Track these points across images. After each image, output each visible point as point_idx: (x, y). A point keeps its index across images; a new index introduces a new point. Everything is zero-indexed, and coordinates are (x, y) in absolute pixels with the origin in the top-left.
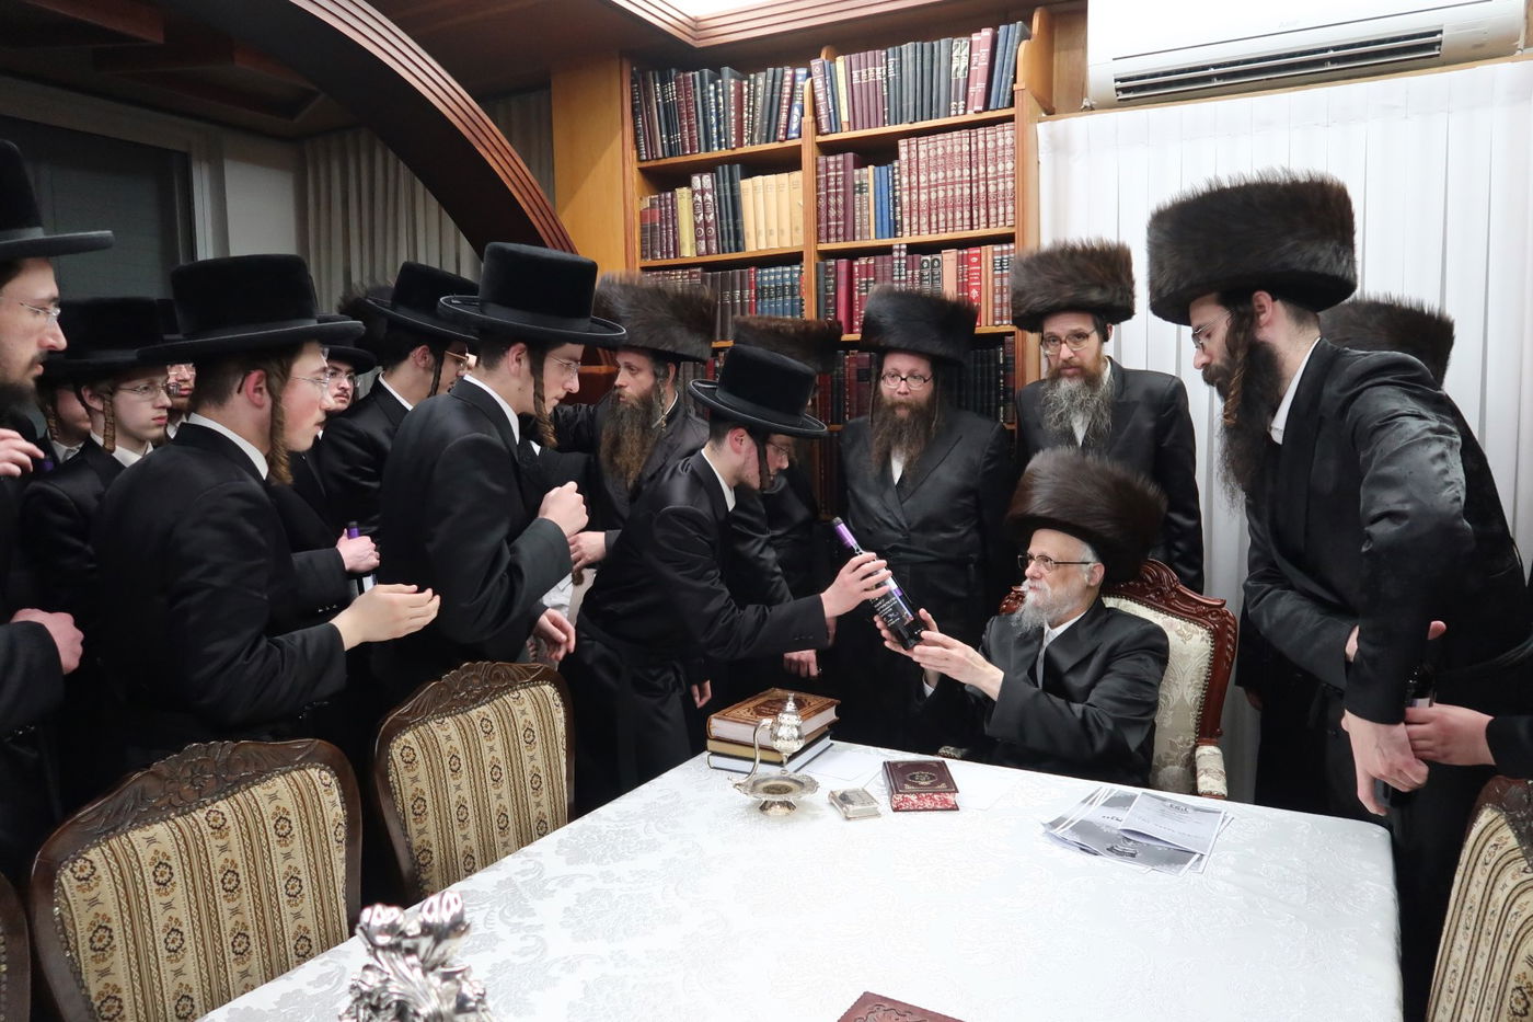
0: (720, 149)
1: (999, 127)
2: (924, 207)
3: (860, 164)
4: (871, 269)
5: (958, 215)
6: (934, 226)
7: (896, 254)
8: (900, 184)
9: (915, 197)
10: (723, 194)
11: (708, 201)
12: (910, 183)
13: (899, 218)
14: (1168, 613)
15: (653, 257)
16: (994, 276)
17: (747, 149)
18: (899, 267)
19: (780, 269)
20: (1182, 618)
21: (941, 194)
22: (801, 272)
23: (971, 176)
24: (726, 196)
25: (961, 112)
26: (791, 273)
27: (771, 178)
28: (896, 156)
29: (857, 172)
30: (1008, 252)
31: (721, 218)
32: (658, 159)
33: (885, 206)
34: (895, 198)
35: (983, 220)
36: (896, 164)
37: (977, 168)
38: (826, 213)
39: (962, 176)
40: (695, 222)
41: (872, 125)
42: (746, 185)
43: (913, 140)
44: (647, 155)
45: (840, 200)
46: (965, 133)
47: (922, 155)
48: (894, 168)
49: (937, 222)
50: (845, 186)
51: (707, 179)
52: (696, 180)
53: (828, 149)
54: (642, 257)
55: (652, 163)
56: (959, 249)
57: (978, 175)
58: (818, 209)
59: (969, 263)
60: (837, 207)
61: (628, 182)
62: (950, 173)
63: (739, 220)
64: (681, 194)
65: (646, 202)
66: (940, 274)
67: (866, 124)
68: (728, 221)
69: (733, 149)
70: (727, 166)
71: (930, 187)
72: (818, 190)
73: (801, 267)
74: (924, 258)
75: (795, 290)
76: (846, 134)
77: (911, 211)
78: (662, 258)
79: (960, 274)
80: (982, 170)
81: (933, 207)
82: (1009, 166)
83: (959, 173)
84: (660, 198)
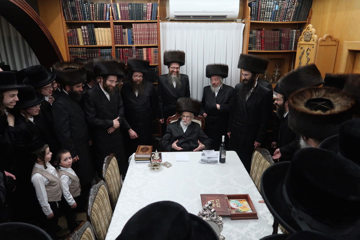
0: (88, 20)
1: (154, 24)
2: (138, 39)
3: (124, 28)
4: (128, 51)
5: (146, 41)
6: (141, 43)
7: (133, 48)
8: (133, 33)
9: (136, 36)
10: (90, 31)
11: (86, 32)
12: (135, 33)
13: (133, 41)
15: (72, 45)
16: (154, 54)
17: (95, 21)
18: (134, 51)
19: (106, 50)
20: (197, 120)
21: (142, 36)
22: (111, 51)
23: (148, 33)
24: (91, 32)
25: (146, 19)
26: (109, 51)
27: (102, 29)
28: (132, 27)
29: (123, 30)
30: (156, 49)
31: (90, 37)
32: (71, 21)
33: (130, 38)
34: (132, 36)
35: (151, 42)
38: (117, 38)
39: (146, 33)
40: (83, 37)
41: (126, 19)
42: (96, 29)
43: (136, 24)
44: (68, 19)
45: (120, 36)
46: (147, 24)
47: (138, 28)
48: (131, 30)
49: (142, 42)
50: (120, 32)
51: (85, 27)
52: (82, 27)
53: (115, 24)
54: (69, 44)
55: (69, 22)
56: (146, 48)
57: (150, 33)
58: (115, 37)
59: (149, 51)
60: (119, 37)
61: (64, 26)
62: (144, 32)
63: (95, 38)
64: (79, 30)
65: (68, 31)
66: (143, 53)
67: (125, 19)
68: (92, 38)
69: (92, 21)
70: (90, 25)
71: (140, 34)
72: (114, 33)
73: (111, 50)
74: (139, 49)
75: (110, 54)
76: (120, 21)
77: (136, 39)
78: (74, 45)
79: (147, 53)
80: (150, 32)
81: (140, 39)
82: (156, 32)
83: (146, 32)
84: (72, 30)
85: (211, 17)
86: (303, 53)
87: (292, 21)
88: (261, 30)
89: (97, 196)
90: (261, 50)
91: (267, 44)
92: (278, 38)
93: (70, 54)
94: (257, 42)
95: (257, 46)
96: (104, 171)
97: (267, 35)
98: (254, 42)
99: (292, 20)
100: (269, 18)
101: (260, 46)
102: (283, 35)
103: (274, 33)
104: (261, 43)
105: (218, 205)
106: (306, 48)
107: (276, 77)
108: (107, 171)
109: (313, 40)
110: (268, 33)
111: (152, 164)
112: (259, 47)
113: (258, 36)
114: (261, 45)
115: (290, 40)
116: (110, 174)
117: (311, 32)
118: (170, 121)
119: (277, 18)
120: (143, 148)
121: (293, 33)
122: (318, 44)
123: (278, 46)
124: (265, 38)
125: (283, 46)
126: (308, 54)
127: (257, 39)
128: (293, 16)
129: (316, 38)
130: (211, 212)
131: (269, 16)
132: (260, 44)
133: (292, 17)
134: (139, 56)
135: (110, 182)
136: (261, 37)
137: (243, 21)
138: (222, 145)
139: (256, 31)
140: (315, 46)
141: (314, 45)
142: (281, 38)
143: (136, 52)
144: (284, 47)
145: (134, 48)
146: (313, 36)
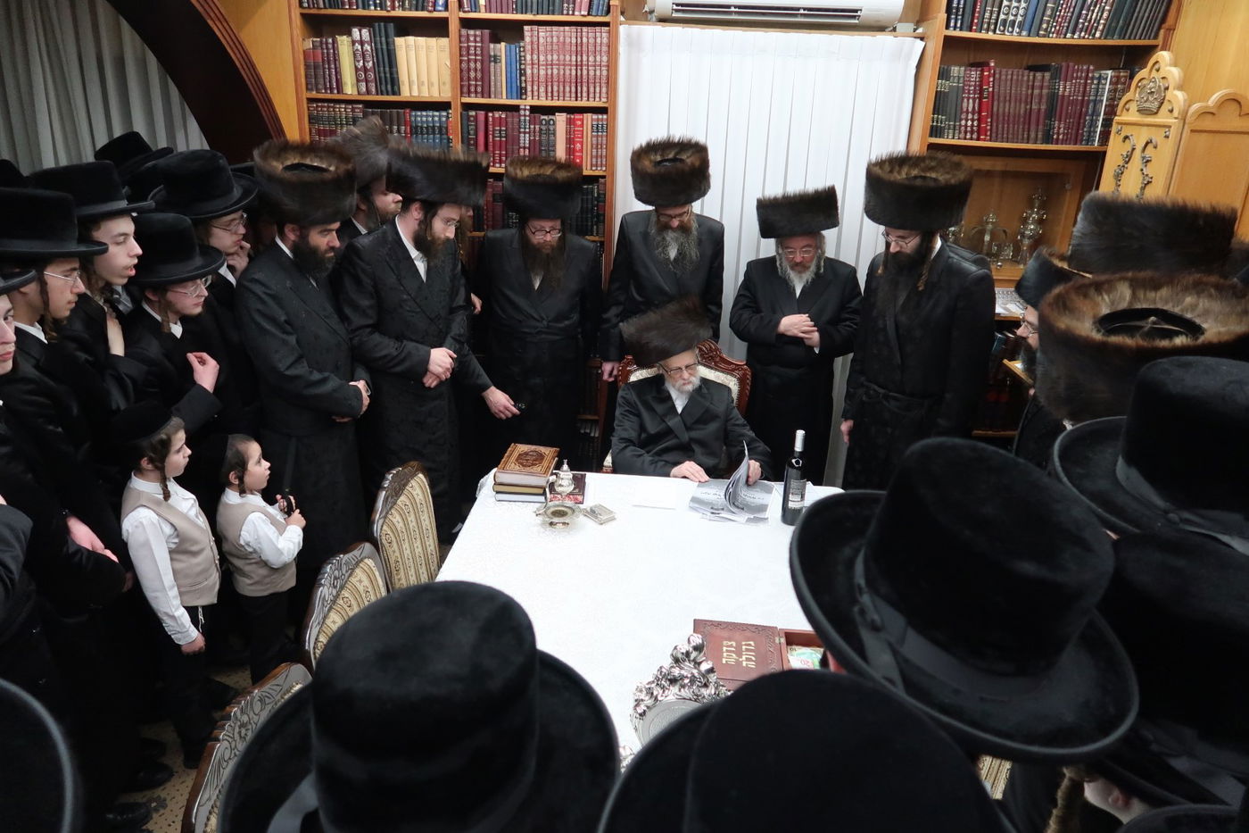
0: (375, 9)
1: (598, 29)
2: (542, 79)
3: (495, 39)
4: (503, 121)
5: (567, 89)
7: (522, 112)
8: (525, 60)
9: (535, 71)
10: (379, 46)
11: (367, 51)
12: (532, 60)
13: (523, 85)
14: (716, 370)
15: (318, 91)
16: (592, 136)
17: (399, 13)
18: (525, 122)
19: (430, 113)
20: (723, 372)
21: (555, 71)
22: (448, 117)
23: (576, 61)
24: (382, 49)
25: (571, 12)
26: (440, 117)
27: (421, 40)
28: (522, 38)
29: (492, 46)
30: (602, 120)
31: (379, 67)
32: (319, 8)
33: (514, 75)
34: (521, 69)
35: (585, 94)
36: (522, 44)
37: (582, 56)
38: (471, 74)
39: (571, 61)
40: (356, 67)
41: (504, 10)
42: (400, 42)
43: (535, 28)
44: (308, 3)
45: (479, 66)
46: (573, 29)
47: (541, 40)
48: (520, 47)
49: (552, 92)
50: (482, 55)
51: (365, 32)
52: (355, 31)
53: (467, 23)
54: (307, 89)
55: (313, 11)
56: (568, 113)
57: (582, 61)
58: (461, 71)
59: (575, 125)
60: (476, 70)
61: (294, 25)
62: (562, 57)
63: (395, 69)
64: (342, 41)
65: (309, 44)
66: (554, 130)
67: (499, 10)
68: (385, 69)
69: (388, 11)
70: (382, 24)
71: (547, 65)
72: (461, 55)
73: (448, 113)
74: (543, 117)
75: (443, 130)
76: (483, 15)
77: (533, 81)
78: (326, 92)
79: (568, 132)
80: (585, 58)
81: (549, 80)
82: (605, 59)
83: (568, 58)
84: (321, 42)
85: (802, 11)
86: (1128, 158)
87: (1100, 38)
88: (981, 65)
89: (345, 593)
90: (978, 139)
91: (1001, 118)
92: (1044, 100)
93: (310, 123)
94: (965, 110)
95: (963, 122)
96: (378, 515)
97: (1002, 83)
98: (953, 111)
99: (1101, 34)
100: (1014, 22)
101: (975, 123)
102: (1065, 88)
103: (1031, 78)
104: (980, 112)
105: (747, 659)
106: (1140, 138)
107: (1026, 242)
108: (390, 517)
109: (1170, 108)
110: (1008, 79)
111: (549, 508)
112: (969, 129)
113: (970, 86)
114: (979, 120)
115: (1088, 108)
116: (400, 526)
117: (1163, 78)
118: (631, 372)
119: (1044, 26)
120: (526, 454)
121: (1103, 82)
122: (1186, 126)
123: (1041, 127)
124: (996, 97)
125: (1059, 128)
126: (1148, 161)
127: (966, 100)
128: (1106, 20)
129: (1182, 103)
130: (700, 672)
131: (1016, 15)
132: (976, 117)
133: (1102, 21)
134: (540, 140)
135: (397, 554)
136: (981, 91)
137: (920, 30)
138: (794, 461)
139: (963, 69)
140: (1173, 133)
141: (1170, 127)
142: (1053, 98)
143: (532, 127)
144: (1064, 133)
145: (525, 110)
146: (1169, 95)
